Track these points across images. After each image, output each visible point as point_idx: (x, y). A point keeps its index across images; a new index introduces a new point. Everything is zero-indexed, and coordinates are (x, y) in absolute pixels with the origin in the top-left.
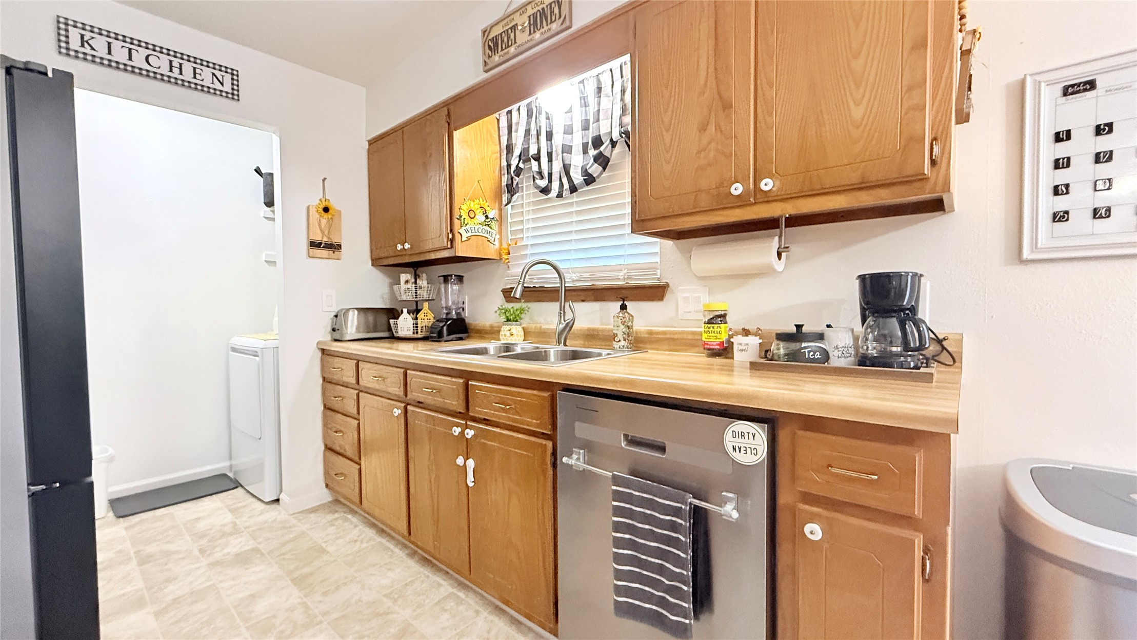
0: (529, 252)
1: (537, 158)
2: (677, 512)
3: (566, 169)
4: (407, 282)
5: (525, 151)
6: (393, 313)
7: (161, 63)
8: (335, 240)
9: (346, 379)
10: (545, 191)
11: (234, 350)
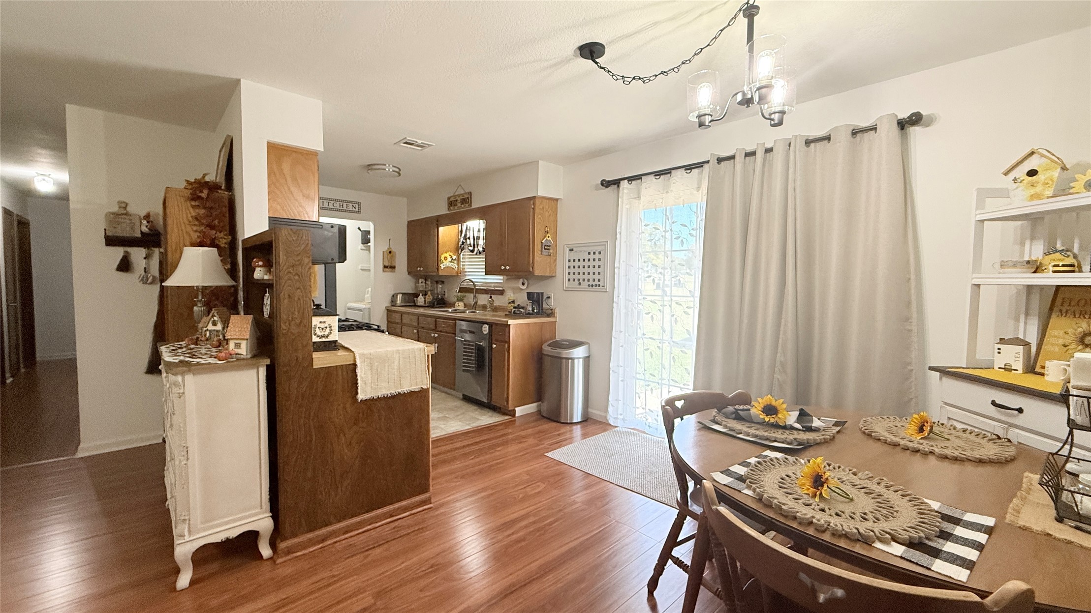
0: (467, 274)
1: (469, 238)
2: (472, 346)
3: (478, 245)
4: (422, 282)
5: (466, 235)
6: (416, 295)
7: (337, 205)
8: (393, 265)
9: (397, 321)
10: (472, 251)
11: (349, 309)
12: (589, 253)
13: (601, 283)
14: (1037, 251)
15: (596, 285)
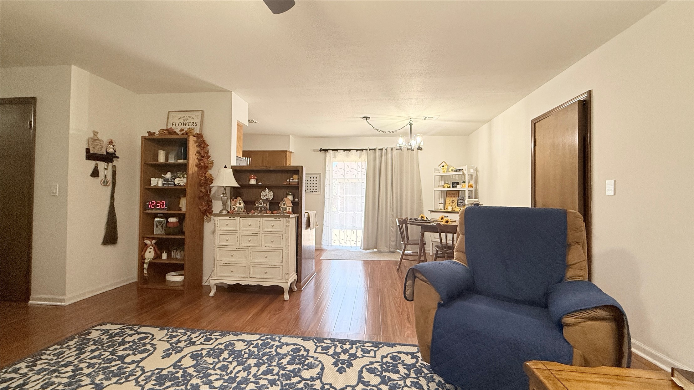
12: (311, 178)
13: (317, 191)
14: (442, 183)
15: (314, 192)
